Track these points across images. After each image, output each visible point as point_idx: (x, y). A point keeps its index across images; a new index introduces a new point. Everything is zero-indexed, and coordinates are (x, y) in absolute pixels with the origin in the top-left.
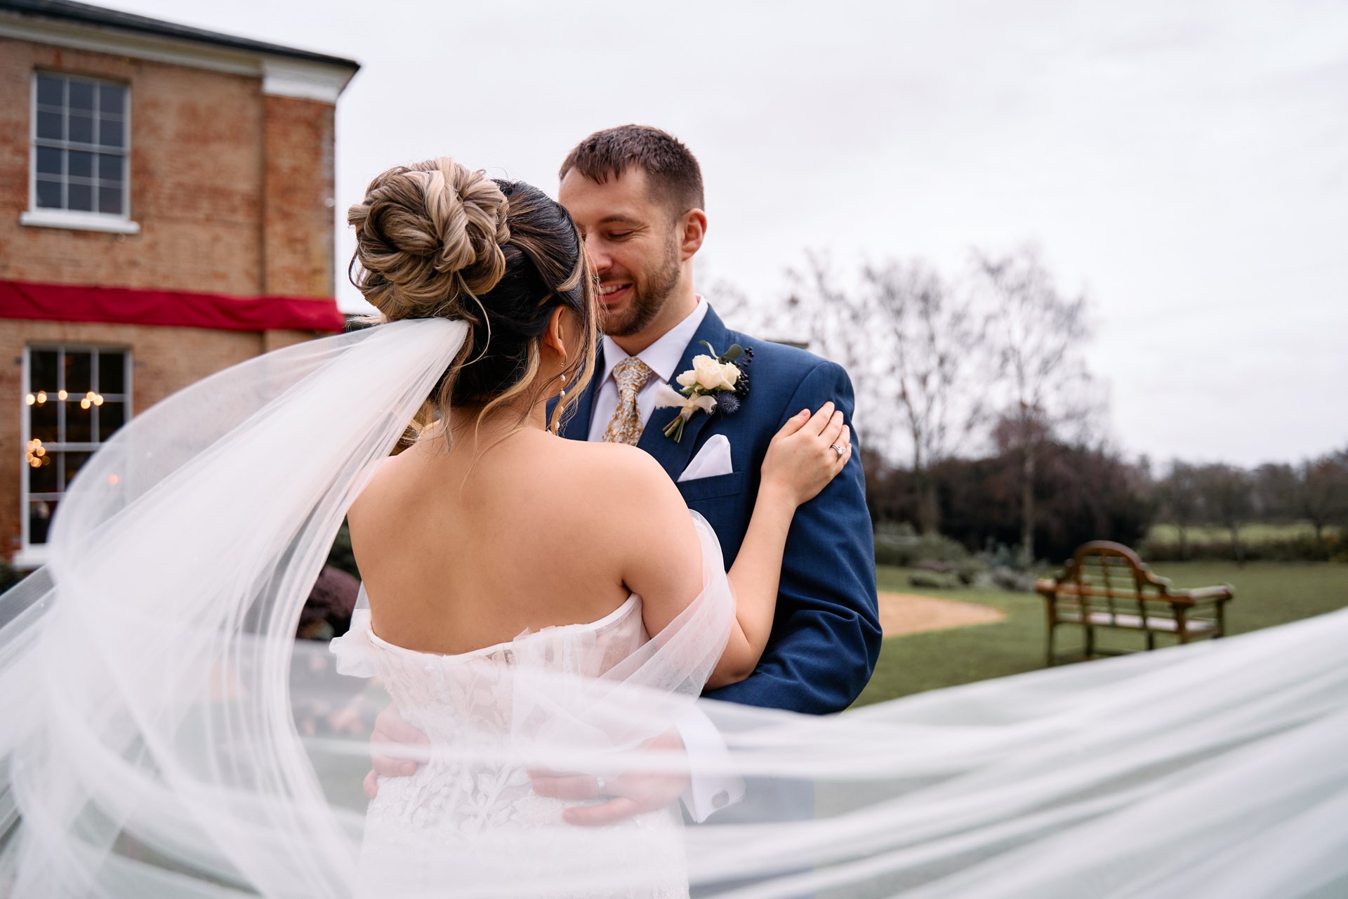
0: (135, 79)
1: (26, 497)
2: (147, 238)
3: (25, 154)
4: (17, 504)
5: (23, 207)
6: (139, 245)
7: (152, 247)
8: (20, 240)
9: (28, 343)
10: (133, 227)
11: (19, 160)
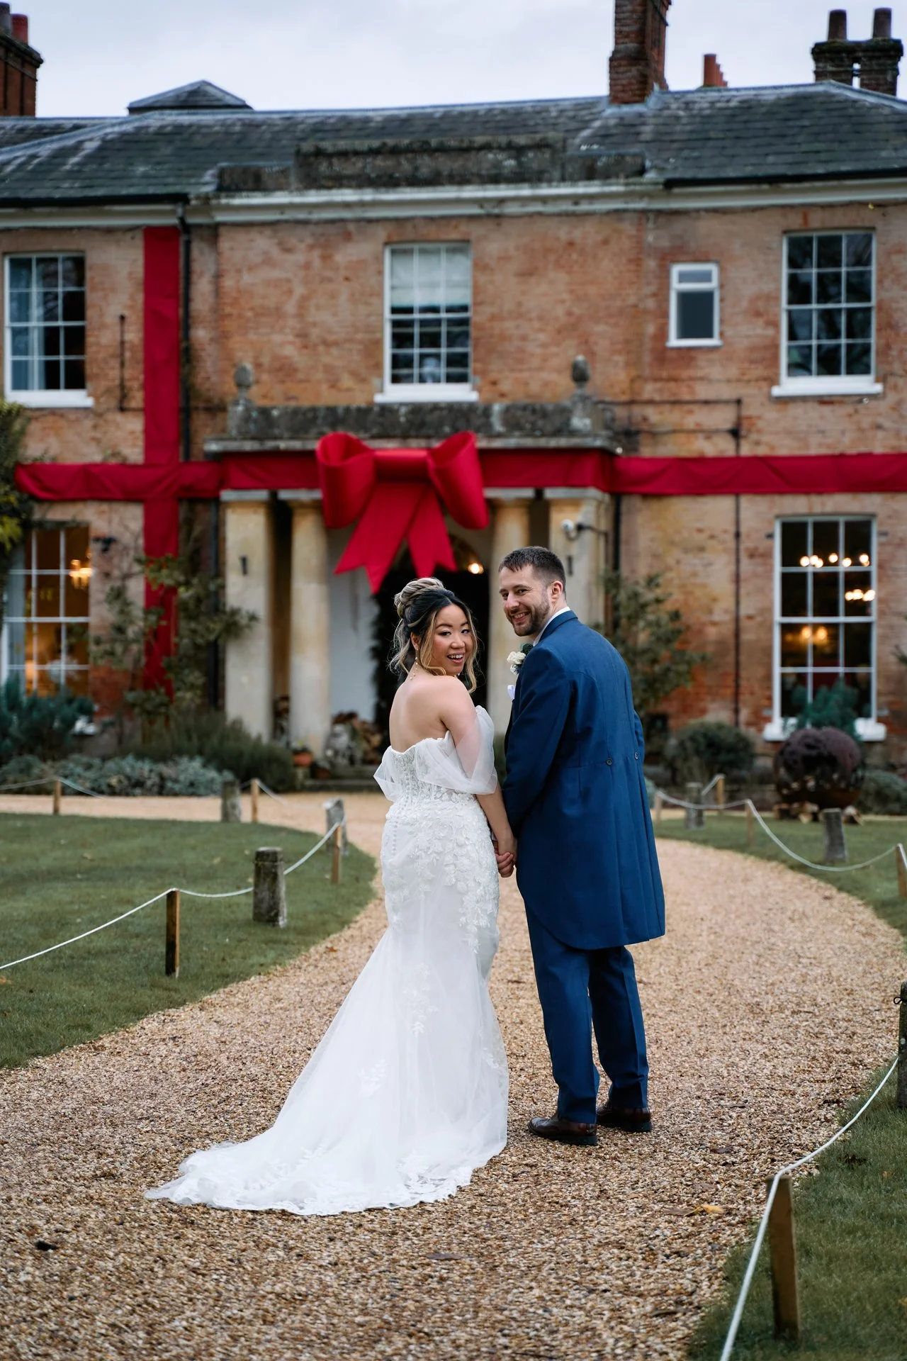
0: (879, 225)
1: (777, 670)
2: (892, 398)
3: (776, 325)
4: (768, 677)
5: (774, 380)
6: (883, 406)
7: (896, 407)
8: (771, 414)
9: (777, 517)
10: (878, 388)
11: (770, 332)
